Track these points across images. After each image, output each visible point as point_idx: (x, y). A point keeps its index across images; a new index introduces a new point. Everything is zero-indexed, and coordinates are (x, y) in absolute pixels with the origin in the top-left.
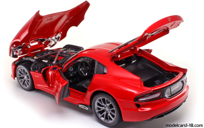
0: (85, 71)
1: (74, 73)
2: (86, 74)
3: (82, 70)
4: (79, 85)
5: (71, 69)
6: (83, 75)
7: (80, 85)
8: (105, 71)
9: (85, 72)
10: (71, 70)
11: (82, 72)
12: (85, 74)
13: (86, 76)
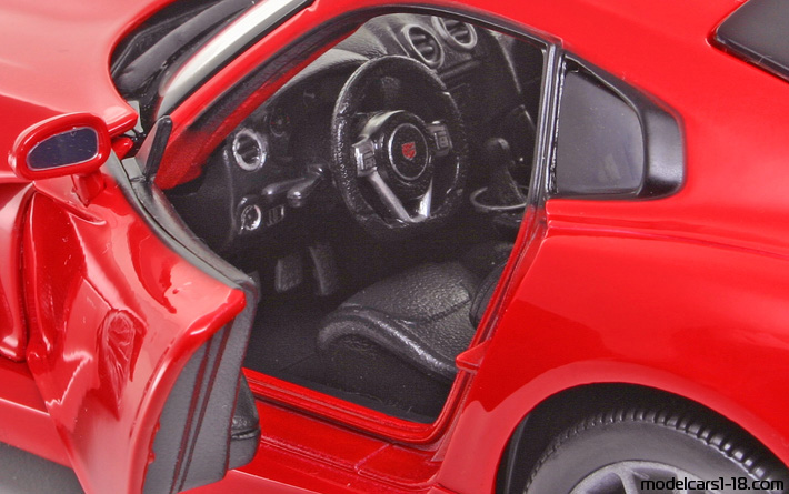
0: (410, 168)
1: (282, 198)
2: (424, 209)
3: (380, 159)
4: (340, 339)
5: (249, 150)
6: (393, 216)
7: (359, 337)
8: (668, 168)
9: (407, 181)
10: (248, 160)
11: (377, 179)
12: (412, 207)
13: (424, 224)
